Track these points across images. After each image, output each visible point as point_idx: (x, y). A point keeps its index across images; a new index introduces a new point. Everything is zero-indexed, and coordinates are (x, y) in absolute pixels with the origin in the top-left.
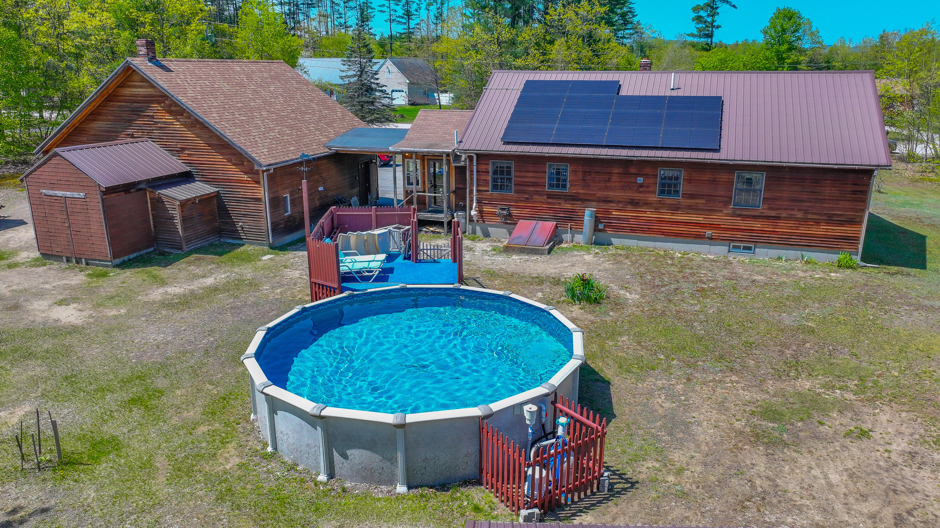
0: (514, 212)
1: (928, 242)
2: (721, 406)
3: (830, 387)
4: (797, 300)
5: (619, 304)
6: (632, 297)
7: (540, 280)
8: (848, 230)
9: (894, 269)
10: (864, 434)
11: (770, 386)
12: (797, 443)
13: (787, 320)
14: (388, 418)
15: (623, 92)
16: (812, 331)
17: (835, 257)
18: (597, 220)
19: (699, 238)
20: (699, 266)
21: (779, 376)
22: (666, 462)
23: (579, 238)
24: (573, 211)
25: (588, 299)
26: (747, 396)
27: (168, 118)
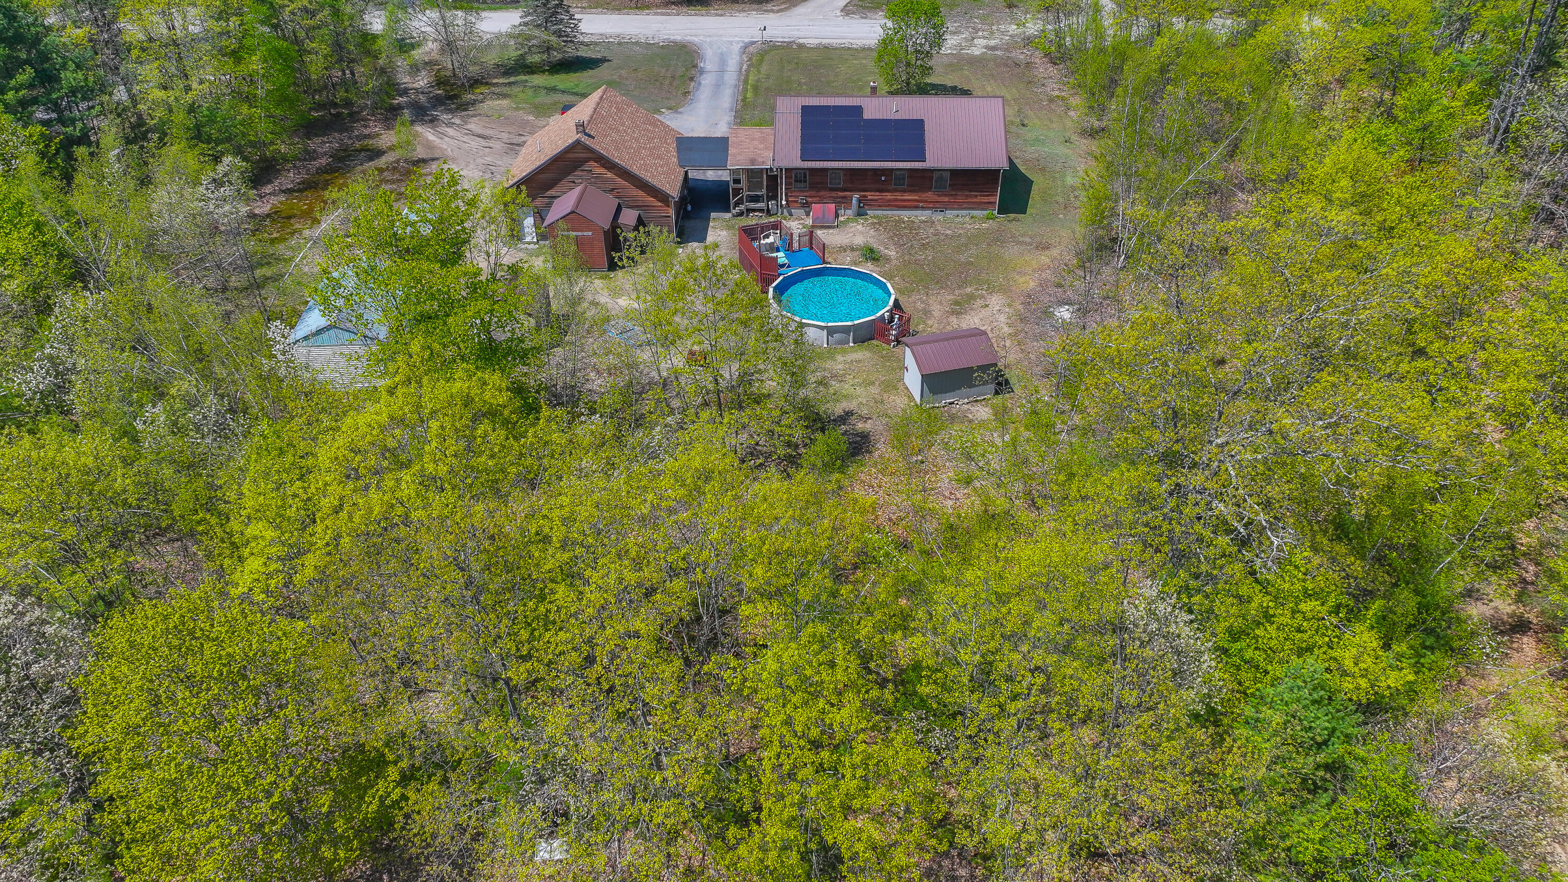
0: (810, 200)
1: (1034, 187)
2: (941, 303)
3: (977, 290)
4: (966, 245)
5: (888, 259)
6: (892, 253)
7: (843, 249)
8: (991, 199)
9: (1012, 216)
10: (987, 306)
11: (957, 292)
12: (966, 312)
13: (963, 258)
14: (849, 323)
15: (866, 116)
16: (971, 263)
17: (985, 213)
18: (860, 201)
19: (916, 208)
20: (919, 227)
21: (959, 287)
22: (926, 325)
23: (849, 212)
24: (844, 197)
25: (874, 259)
26: (949, 298)
27: (603, 170)
